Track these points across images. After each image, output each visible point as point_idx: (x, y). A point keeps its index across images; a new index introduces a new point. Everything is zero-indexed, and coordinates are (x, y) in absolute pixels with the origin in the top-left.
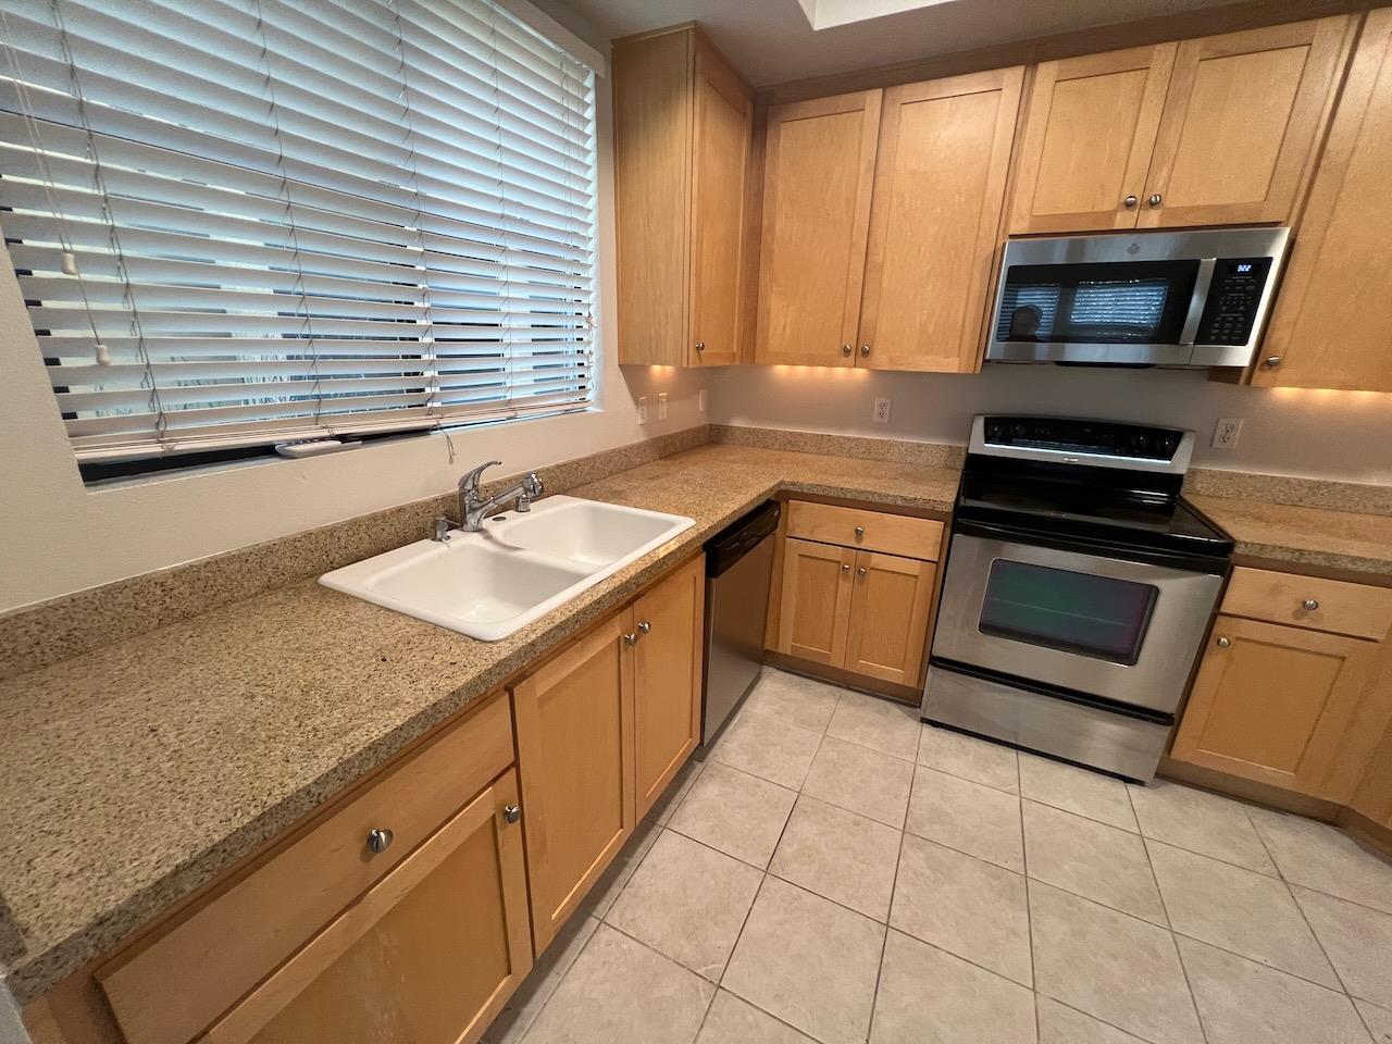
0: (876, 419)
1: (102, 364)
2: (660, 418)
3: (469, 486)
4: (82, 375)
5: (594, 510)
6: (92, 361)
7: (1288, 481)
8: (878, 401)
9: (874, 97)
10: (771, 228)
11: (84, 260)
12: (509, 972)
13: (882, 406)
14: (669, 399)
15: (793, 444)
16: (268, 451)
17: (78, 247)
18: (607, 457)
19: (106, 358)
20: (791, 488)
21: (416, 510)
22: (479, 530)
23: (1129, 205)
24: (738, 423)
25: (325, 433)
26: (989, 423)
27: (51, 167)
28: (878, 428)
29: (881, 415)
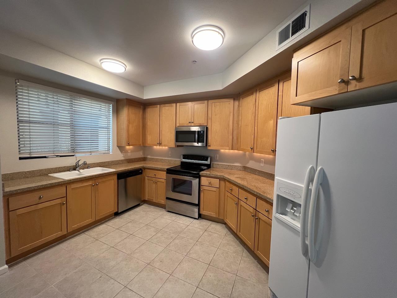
0: (170, 156)
1: (25, 146)
2: (129, 155)
3: (77, 163)
4: (22, 147)
5: (103, 169)
6: (24, 146)
7: (225, 165)
8: (170, 152)
9: (159, 106)
10: (147, 124)
11: (26, 135)
12: (62, 231)
13: (170, 153)
14: (131, 152)
15: (157, 160)
16: (45, 157)
17: (25, 134)
18: (112, 162)
19: (25, 145)
20: (145, 167)
21: (68, 167)
22: (78, 170)
23: (190, 123)
24: (149, 157)
25: (54, 155)
26: (183, 155)
27: (24, 126)
28: (170, 157)
29: (170, 155)
